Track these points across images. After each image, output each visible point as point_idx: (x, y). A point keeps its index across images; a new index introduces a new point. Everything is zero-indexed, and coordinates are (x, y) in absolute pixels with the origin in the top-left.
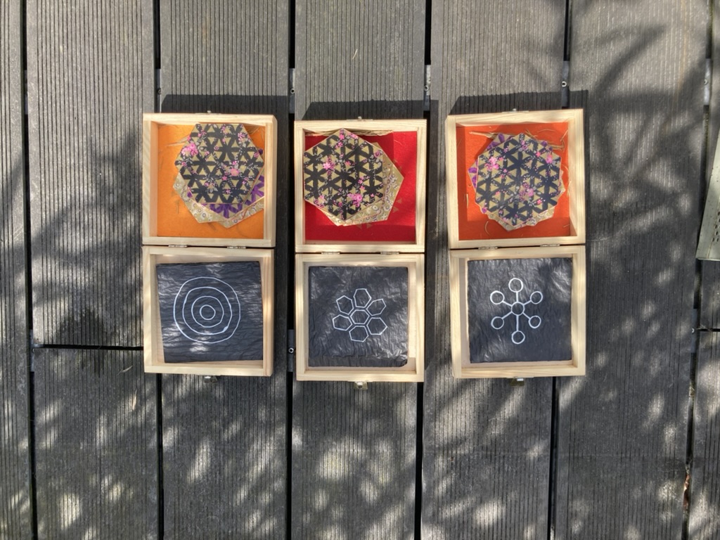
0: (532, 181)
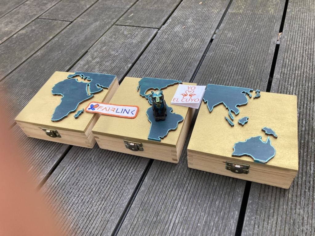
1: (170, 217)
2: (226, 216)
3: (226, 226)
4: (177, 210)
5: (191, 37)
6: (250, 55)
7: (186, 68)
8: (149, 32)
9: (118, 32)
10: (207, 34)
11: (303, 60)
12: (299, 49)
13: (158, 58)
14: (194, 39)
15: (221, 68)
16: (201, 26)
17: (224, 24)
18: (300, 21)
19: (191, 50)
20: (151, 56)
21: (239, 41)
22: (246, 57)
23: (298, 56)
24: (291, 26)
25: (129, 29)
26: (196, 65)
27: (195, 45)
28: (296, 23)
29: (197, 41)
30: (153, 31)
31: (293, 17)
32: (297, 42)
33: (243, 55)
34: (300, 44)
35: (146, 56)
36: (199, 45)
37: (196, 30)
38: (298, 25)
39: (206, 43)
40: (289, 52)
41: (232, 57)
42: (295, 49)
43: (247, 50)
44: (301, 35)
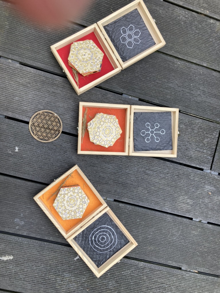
5: (194, 201)
6: (166, 248)
7: (153, 201)
8: (206, 162)
9: (208, 133)
10: (197, 214)
11: (158, 283)
12: (171, 283)
13: (166, 177)
14: (191, 204)
15: (151, 227)
16: (210, 208)
17: (212, 228)
18: (210, 288)
19: (176, 203)
20: (169, 171)
21: (184, 240)
22: (164, 245)
23: (163, 281)
24: (204, 280)
25: (211, 142)
26: (156, 208)
27: (183, 205)
28: (208, 285)
29: (188, 206)
30: (206, 166)
31: (216, 283)
32: (180, 282)
33: (167, 242)
34: (178, 284)
35: (169, 167)
36: (182, 208)
37: (205, 205)
38: (204, 286)
39: (183, 214)
40: (168, 275)
41: (164, 235)
42: (172, 279)
43: (173, 246)
44: (190, 286)
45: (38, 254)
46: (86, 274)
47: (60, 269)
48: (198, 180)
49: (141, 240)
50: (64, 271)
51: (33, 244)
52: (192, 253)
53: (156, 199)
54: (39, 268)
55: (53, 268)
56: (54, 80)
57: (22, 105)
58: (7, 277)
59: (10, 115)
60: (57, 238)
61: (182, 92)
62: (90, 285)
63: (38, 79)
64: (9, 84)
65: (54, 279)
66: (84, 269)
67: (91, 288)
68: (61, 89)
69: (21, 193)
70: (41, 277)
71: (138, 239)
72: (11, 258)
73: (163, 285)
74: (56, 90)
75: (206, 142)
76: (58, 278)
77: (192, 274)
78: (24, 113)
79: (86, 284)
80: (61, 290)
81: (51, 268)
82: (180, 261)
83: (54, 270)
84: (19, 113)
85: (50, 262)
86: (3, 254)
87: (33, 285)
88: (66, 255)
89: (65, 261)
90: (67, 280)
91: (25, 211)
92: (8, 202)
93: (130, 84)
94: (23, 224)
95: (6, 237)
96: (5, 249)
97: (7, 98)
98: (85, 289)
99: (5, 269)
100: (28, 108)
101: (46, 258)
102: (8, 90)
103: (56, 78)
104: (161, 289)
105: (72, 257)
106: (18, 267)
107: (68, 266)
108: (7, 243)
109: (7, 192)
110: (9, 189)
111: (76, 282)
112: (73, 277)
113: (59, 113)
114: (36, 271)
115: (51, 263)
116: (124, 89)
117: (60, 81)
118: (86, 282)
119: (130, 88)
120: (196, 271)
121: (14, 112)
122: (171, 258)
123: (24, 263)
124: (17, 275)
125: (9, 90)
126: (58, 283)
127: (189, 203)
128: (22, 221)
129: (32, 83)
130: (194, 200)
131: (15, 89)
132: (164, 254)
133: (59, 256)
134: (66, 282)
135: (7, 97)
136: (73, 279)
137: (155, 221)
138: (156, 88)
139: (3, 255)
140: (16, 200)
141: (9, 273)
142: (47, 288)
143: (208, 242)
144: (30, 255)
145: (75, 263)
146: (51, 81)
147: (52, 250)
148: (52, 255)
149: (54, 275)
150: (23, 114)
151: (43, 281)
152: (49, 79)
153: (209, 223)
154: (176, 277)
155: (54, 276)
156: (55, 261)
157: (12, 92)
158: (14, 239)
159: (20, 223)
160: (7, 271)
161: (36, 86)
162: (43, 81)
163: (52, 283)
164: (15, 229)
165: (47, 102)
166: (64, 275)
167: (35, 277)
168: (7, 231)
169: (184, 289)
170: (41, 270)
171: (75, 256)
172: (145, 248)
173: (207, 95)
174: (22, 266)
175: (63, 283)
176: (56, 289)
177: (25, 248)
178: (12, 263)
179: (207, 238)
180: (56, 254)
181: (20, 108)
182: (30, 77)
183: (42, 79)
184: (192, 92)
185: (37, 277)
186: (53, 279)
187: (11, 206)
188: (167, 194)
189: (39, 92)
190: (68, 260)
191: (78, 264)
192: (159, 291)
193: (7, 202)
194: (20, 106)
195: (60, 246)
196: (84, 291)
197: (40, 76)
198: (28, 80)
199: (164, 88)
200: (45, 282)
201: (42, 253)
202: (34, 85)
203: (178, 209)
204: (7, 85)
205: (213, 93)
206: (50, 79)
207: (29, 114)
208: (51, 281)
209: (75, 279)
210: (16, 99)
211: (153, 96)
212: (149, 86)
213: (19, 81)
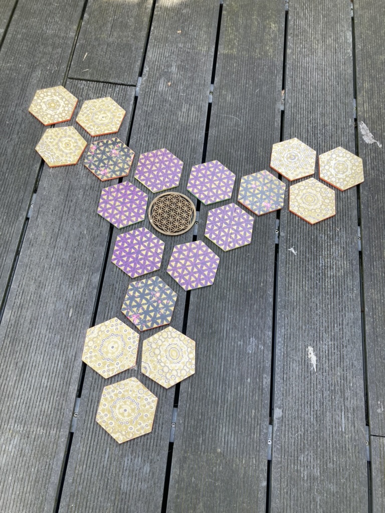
0: (108, 152)
1: (222, 326)
2: (264, 316)
3: (265, 323)
4: (226, 320)
5: (184, 103)
6: (257, 132)
7: (190, 156)
8: (125, 93)
9: (80, 95)
10: (202, 97)
11: (309, 137)
12: (304, 121)
13: (153, 142)
14: (188, 106)
15: (229, 155)
16: (191, 81)
17: (219, 77)
18: (303, 72)
19: (189, 125)
20: (143, 139)
21: (242, 109)
22: (253, 134)
23: (304, 131)
24: (293, 81)
25: (94, 89)
26: (202, 150)
27: (192, 117)
28: (298, 75)
29: (192, 109)
30: (131, 92)
31: (294, 65)
32: (301, 109)
33: (249, 131)
34: (304, 112)
35: (137, 139)
36: (196, 117)
37: (187, 89)
38: (301, 80)
39: (205, 114)
40: (295, 125)
41: (238, 135)
42: (300, 120)
43: (253, 123)
44: (305, 97)
45: (298, 308)
46: (314, 235)
47: (314, 272)
48: (152, 100)
49: (251, 166)
50: (317, 266)
51: (283, 320)
52: (258, 98)
53: (187, 153)
54: (318, 305)
55: (315, 283)
56: (10, 324)
57: (55, 370)
58: (342, 352)
59: (74, 388)
60: (268, 283)
61: (19, 134)
62: (330, 227)
63: (9, 350)
64: (20, 397)
65: (332, 280)
66: (307, 238)
67: (334, 225)
68: (24, 311)
69: (205, 350)
70: (332, 300)
71: (250, 170)
72: (310, 349)
73: (309, 129)
74: (27, 318)
75: (95, 95)
76: (329, 274)
77: (288, 96)
78: (69, 365)
79: (329, 232)
80: (345, 267)
81: (315, 287)
82: (272, 113)
83: (318, 282)
84: (70, 372)
85: (307, 290)
86: (306, 363)
87: (346, 309)
88: (292, 267)
89: (301, 268)
90: (329, 260)
91: (233, 339)
92: (222, 367)
93: (11, 207)
94: (254, 339)
95: (279, 363)
96: (299, 361)
97: (44, 398)
98: (337, 234)
99: (330, 356)
100: (60, 360)
101: (301, 296)
102: (31, 398)
103: (7, 321)
104: (316, 133)
105: (293, 257)
106: (322, 337)
107: (308, 262)
108: (289, 359)
109: (207, 372)
110: (201, 370)
111: (329, 247)
112: (323, 252)
113: (65, 308)
114: (324, 308)
115: (308, 288)
116: (19, 214)
117: (10, 314)
118: (326, 234)
119: (17, 207)
120: (283, 92)
121: (70, 382)
122: (269, 124)
123: (315, 328)
124: (336, 337)
125: (29, 397)
126: (336, 273)
127: (188, 108)
128: (249, 341)
129: (16, 359)
130: (182, 103)
131: (29, 386)
132: (266, 133)
133: (295, 277)
134: (332, 261)
135: (42, 398)
136: (325, 253)
137: (220, 150)
138: (16, 170)
139: (309, 363)
140: (218, 355)
141: (336, 349)
142: (346, 289)
143: (239, 80)
144: (301, 321)
145: (302, 253)
146: (12, 328)
147: (287, 289)
148: (296, 287)
149: (325, 280)
150: (71, 367)
151: (336, 295)
152: (8, 332)
153: (212, 82)
154: (295, 115)
155: (327, 280)
156: (304, 282)
157: (34, 391)
158: (280, 350)
159: (254, 344)
160: (333, 353)
161: (21, 351)
162: (12, 341)
163: (338, 282)
164: (264, 350)
165: (48, 330)
166: (322, 266)
167: (334, 307)
168: (270, 363)
169: (309, 103)
170: (321, 300)
171: (291, 254)
172: (261, 159)
173: (22, 100)
174: (320, 330)
175: (334, 266)
176: (346, 275)
177: (292, 330)
178: (318, 348)
179: (233, 82)
180: (293, 281)
181: (60, 373)
182: (6, 364)
183: (8, 343)
184: (19, 121)
185: (332, 305)
186: (331, 282)
187: (229, 362)
188: (179, 138)
189: (31, 346)
190: (298, 263)
191: (302, 248)
192: (319, 135)
193: (222, 370)
194: (57, 374)
195: (279, 277)
196: (340, 235)
197: (4, 347)
198: (12, 366)
199: (16, 159)
200: (338, 292)
201: (295, 304)
202: (20, 355)
203: (198, 121)
204: (22, 401)
205: (19, 93)
206: (9, 330)
207: (70, 356)
208: (335, 283)
209: (325, 250)
210: (46, 382)
211: (29, 173)
212: (13, 180)
213: (13, 382)
